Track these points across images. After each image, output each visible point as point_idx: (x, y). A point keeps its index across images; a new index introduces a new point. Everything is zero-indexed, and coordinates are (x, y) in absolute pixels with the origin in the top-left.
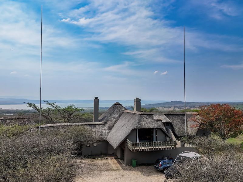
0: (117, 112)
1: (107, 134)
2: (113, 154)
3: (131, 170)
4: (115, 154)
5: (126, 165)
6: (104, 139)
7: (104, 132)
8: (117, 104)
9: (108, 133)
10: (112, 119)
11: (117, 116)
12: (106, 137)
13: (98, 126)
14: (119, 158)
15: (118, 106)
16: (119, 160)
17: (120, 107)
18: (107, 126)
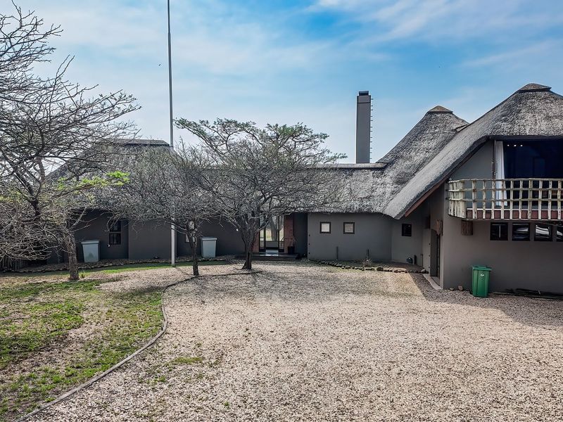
0: (433, 134)
1: (387, 195)
2: (410, 261)
3: (460, 301)
4: (416, 263)
5: (446, 287)
6: (378, 209)
7: (380, 191)
8: (436, 110)
9: (393, 193)
10: (413, 154)
11: (433, 144)
12: (383, 204)
13: (360, 172)
14: (426, 272)
15: (439, 115)
16: (427, 276)
17: (448, 117)
18: (391, 174)
